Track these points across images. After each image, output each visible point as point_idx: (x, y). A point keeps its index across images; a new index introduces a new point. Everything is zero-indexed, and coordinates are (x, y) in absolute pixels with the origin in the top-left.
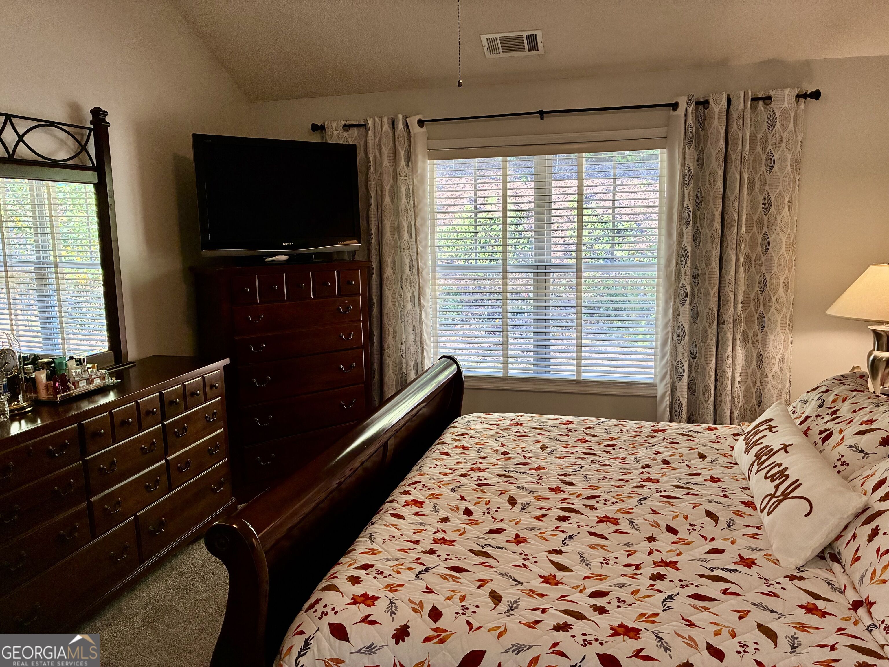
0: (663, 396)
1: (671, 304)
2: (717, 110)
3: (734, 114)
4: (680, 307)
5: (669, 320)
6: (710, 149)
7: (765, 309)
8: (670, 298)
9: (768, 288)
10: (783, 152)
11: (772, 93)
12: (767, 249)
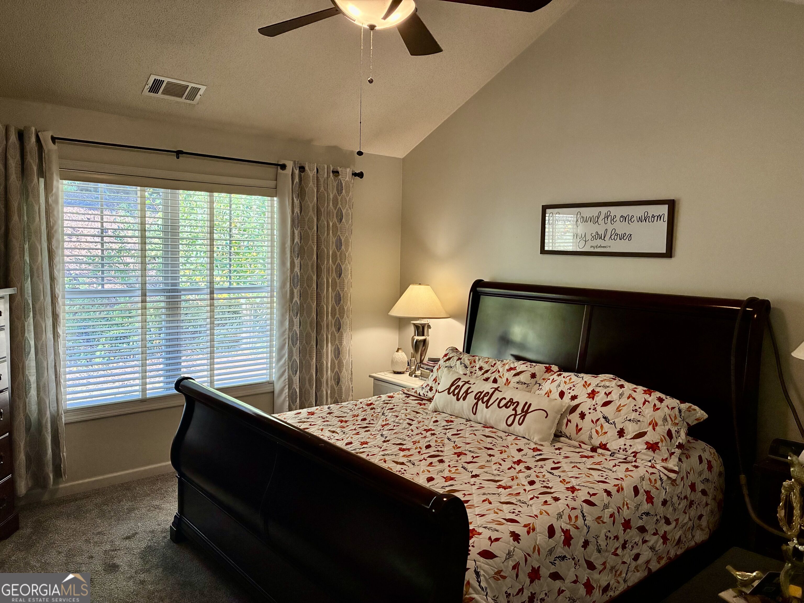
0: (282, 390)
1: (288, 317)
2: (311, 175)
3: (322, 180)
4: (294, 318)
5: (286, 329)
6: (307, 202)
7: (340, 316)
8: (286, 312)
9: (342, 302)
10: (347, 210)
11: (339, 169)
12: (340, 275)
